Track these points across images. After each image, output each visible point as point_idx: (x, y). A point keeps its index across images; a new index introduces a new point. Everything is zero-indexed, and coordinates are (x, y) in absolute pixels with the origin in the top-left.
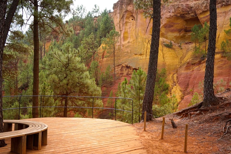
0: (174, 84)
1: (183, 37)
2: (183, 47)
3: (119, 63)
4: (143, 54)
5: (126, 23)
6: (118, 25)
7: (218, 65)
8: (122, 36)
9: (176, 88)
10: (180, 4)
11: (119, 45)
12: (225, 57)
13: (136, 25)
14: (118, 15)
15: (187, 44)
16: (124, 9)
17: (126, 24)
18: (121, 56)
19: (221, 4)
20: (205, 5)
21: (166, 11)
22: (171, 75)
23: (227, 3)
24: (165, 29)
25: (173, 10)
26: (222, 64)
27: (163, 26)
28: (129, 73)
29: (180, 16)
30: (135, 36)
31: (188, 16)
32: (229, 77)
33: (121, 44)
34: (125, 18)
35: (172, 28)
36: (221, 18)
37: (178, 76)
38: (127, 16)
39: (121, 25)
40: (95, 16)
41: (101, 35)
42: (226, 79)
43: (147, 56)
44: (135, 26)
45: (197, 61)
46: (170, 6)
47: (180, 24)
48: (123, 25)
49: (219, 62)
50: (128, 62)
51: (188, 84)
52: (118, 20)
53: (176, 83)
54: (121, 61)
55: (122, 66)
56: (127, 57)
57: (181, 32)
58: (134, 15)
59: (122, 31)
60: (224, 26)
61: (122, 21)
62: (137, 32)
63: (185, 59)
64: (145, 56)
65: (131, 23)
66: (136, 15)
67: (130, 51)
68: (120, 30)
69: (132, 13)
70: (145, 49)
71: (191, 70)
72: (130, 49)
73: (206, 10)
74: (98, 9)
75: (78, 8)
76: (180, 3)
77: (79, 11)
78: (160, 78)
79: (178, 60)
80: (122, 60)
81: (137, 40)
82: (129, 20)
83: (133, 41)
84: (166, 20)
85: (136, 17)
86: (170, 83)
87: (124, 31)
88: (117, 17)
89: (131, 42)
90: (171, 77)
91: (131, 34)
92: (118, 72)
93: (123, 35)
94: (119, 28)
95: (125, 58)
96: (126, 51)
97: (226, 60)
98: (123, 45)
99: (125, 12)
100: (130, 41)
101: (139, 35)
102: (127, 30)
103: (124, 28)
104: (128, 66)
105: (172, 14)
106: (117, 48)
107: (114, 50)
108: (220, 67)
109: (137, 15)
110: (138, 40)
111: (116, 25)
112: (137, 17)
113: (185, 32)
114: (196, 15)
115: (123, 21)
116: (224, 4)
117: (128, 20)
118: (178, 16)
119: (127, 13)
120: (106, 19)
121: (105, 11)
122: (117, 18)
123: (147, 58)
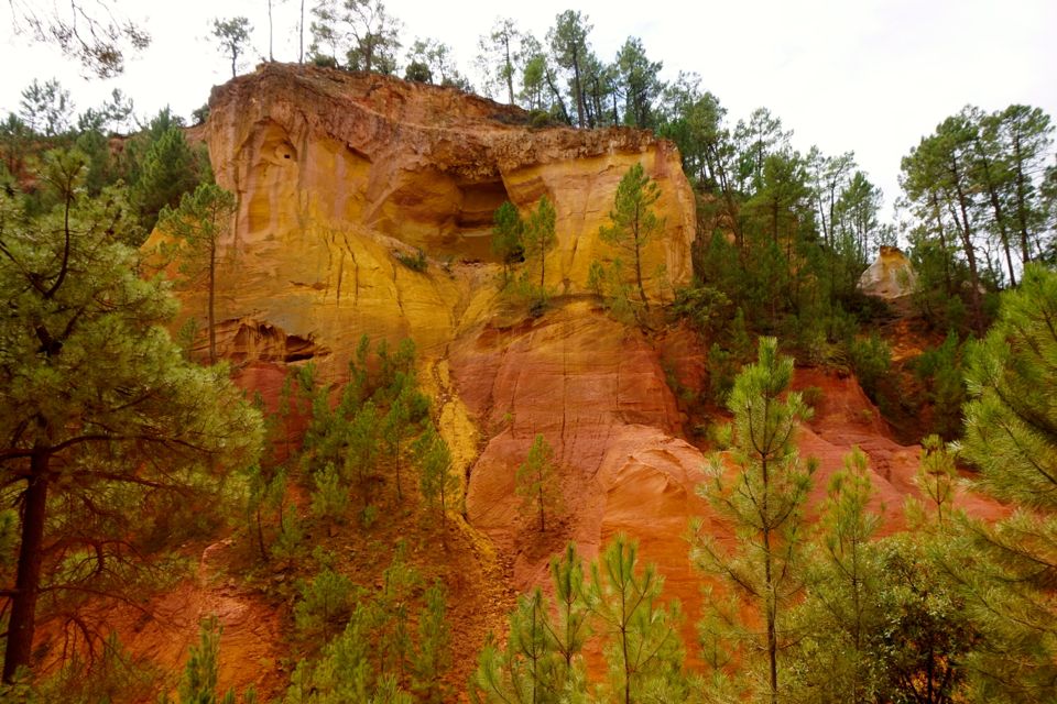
0: (444, 395)
1: (448, 242)
2: (455, 273)
3: (228, 314)
4: (328, 286)
5: (263, 164)
6: (231, 170)
7: (584, 336)
8: (244, 211)
9: (454, 410)
10: (449, 130)
11: (228, 247)
12: (600, 310)
13: (301, 177)
14: (231, 132)
15: (466, 263)
16: (257, 113)
17: (261, 169)
18: (236, 286)
19: (576, 150)
20: (529, 145)
21: (402, 146)
22: (430, 365)
23: (594, 150)
24: (396, 206)
25: (427, 148)
26: (594, 334)
27: (392, 195)
28: (271, 352)
29: (446, 171)
30: (295, 216)
31: (471, 176)
32: (618, 372)
33: (238, 241)
34: (257, 145)
35: (419, 208)
36: (577, 191)
37: (453, 369)
38: (269, 139)
39: (243, 171)
40: (115, 131)
41: (142, 204)
42: (610, 382)
43: (341, 293)
44: (296, 182)
45: (518, 320)
46: (415, 133)
47: (444, 196)
48: (250, 170)
49: (585, 325)
50: (265, 313)
51: (491, 396)
52: (231, 150)
53: (450, 390)
54: (237, 307)
55: (244, 325)
56: (264, 294)
57: (445, 224)
58: (294, 140)
59: (243, 195)
60: (588, 215)
61: (246, 157)
62: (304, 204)
63: (471, 312)
64: (335, 292)
65: (283, 169)
66: (301, 143)
67: (277, 270)
68: (237, 188)
69: (288, 133)
70: (335, 268)
71: (498, 350)
72: (274, 262)
73: (531, 161)
74: (129, 107)
75: (36, 88)
76: (450, 127)
77: (37, 100)
78: (392, 372)
79: (446, 315)
80: (241, 303)
81: (304, 233)
82: (275, 156)
83: (289, 234)
84: (401, 178)
85: (299, 149)
86: (429, 392)
87: (254, 196)
88: (227, 139)
89: (280, 239)
90: (428, 371)
91: (280, 210)
92: (223, 347)
93: (249, 210)
94: (232, 182)
95: (253, 297)
96: (260, 268)
97: (605, 319)
98: (247, 245)
99: (262, 123)
100: (276, 235)
101: (313, 215)
102: (263, 191)
103: (253, 182)
104: (268, 327)
105: (424, 162)
106: (221, 253)
107: (212, 262)
108: (591, 342)
109: (305, 142)
110: (307, 232)
111: (218, 169)
112: (304, 149)
113: (456, 228)
114: (497, 174)
115: (251, 155)
116: (584, 153)
117: (269, 157)
118: (441, 170)
119: (267, 130)
120: (172, 144)
121: (164, 114)
122: (223, 143)
123: (341, 298)
